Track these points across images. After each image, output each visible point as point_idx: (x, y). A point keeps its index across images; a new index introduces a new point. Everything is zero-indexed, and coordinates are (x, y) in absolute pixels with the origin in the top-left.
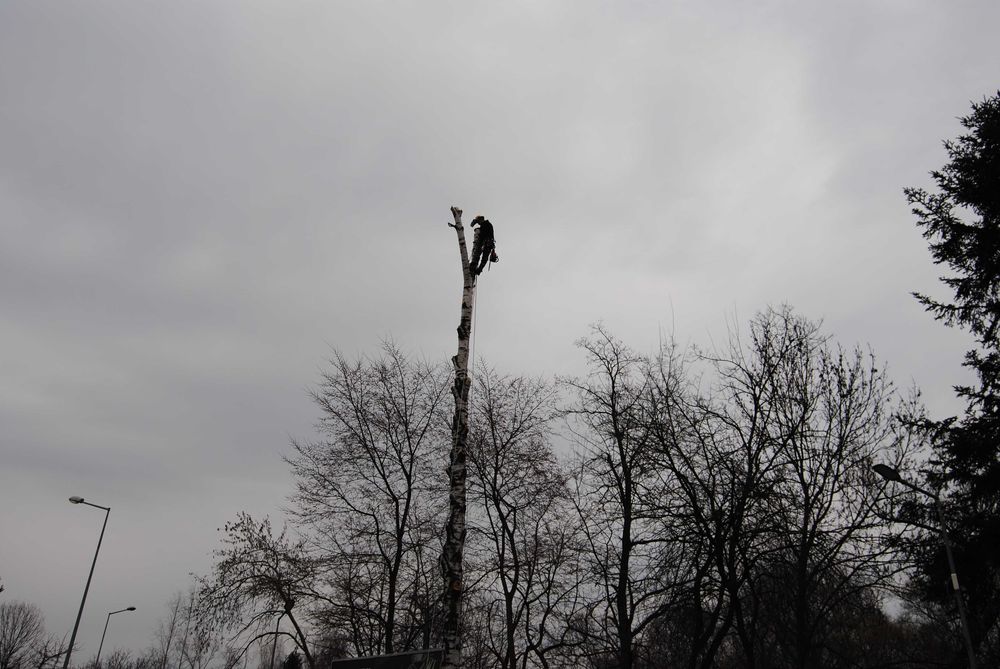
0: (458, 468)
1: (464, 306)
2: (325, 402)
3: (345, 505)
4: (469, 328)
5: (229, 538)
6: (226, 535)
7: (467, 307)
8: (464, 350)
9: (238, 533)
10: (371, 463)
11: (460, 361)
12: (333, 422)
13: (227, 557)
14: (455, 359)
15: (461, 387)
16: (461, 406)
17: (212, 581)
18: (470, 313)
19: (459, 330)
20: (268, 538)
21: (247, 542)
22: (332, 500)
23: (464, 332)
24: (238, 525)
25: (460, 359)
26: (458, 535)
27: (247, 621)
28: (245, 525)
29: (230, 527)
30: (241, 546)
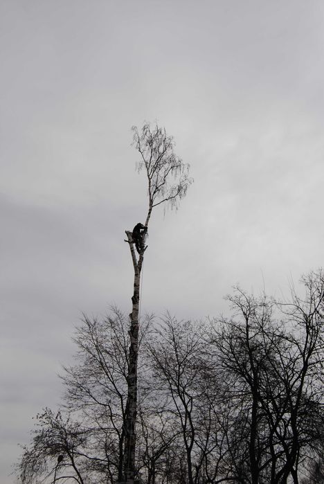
0: (132, 376)
1: (135, 285)
2: (79, 342)
3: (94, 400)
4: (138, 297)
5: (40, 423)
6: (37, 421)
7: (136, 286)
8: (136, 310)
9: (44, 419)
10: (106, 376)
11: (134, 315)
12: (84, 353)
13: (39, 434)
14: (131, 315)
15: (134, 331)
16: (134, 342)
17: (30, 448)
18: (138, 289)
19: (132, 299)
20: (61, 422)
21: (50, 425)
22: (86, 398)
23: (135, 299)
24: (43, 416)
25: (133, 315)
26: (132, 414)
27: (50, 471)
28: (47, 415)
29: (39, 416)
30: (46, 427)
